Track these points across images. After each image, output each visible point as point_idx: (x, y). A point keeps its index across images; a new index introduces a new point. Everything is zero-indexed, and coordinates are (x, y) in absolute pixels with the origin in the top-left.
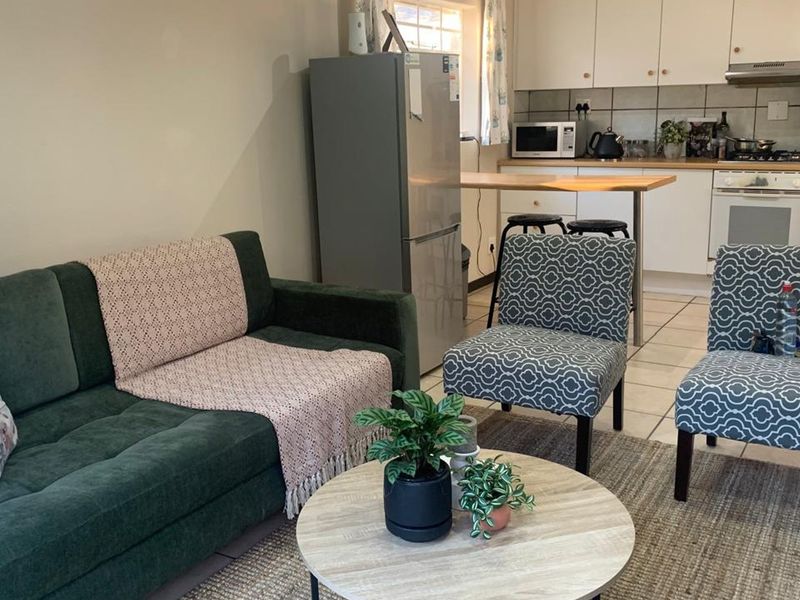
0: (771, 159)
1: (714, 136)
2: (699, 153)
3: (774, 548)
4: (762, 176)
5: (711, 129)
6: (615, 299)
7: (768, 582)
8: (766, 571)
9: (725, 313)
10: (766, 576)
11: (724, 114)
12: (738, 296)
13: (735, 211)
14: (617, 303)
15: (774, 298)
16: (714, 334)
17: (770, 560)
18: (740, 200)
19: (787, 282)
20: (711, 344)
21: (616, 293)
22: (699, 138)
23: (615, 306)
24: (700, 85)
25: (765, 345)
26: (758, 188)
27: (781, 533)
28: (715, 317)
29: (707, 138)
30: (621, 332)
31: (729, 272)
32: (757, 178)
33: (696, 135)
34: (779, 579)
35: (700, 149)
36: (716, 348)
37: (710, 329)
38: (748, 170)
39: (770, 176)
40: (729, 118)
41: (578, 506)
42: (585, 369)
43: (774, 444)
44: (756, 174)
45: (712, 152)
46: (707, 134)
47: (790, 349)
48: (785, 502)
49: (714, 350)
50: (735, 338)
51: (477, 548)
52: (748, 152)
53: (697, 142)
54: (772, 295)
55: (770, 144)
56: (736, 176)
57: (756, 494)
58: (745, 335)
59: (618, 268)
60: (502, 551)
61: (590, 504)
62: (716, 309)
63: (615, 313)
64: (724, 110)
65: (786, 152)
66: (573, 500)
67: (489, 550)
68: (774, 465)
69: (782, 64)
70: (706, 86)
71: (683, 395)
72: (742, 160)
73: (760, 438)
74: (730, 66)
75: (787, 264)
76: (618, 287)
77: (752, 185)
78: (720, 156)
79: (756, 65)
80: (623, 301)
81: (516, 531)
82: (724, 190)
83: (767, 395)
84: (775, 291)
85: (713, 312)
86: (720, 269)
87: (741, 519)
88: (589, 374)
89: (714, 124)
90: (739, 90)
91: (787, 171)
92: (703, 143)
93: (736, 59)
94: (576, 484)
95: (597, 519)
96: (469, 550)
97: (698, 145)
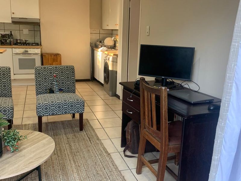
0: (28, 45)
1: (9, 38)
2: (5, 43)
3: (68, 139)
4: (26, 50)
5: (8, 36)
6: (7, 85)
7: (70, 145)
8: (69, 143)
9: (40, 85)
10: (69, 144)
11: (11, 32)
12: (43, 80)
13: (20, 60)
14: (8, 86)
15: (52, 79)
16: (37, 91)
17: (68, 141)
18: (21, 57)
19: (55, 75)
20: (37, 93)
21: (8, 83)
22: (4, 39)
23: (8, 87)
24: (2, 23)
25: (51, 91)
26: (26, 53)
27: (67, 135)
28: (37, 86)
29: (7, 39)
30: (11, 94)
31: (39, 74)
32: (25, 50)
33: (3, 38)
34: (72, 144)
35: (5, 42)
36: (39, 94)
37: (36, 90)
38: (22, 48)
39: (28, 50)
40: (12, 33)
41: (32, 138)
42: (8, 105)
43: (63, 114)
44: (24, 49)
45: (9, 43)
46: (7, 37)
47: (58, 92)
48: (64, 128)
49: (38, 95)
50: (43, 91)
51: (13, 155)
52: (20, 43)
53: (4, 40)
54: (51, 78)
55: (26, 41)
56: (19, 50)
57: (57, 129)
58: (46, 90)
59: (7, 75)
60: (21, 153)
61: (36, 136)
62: (37, 84)
63: (8, 89)
64: (11, 31)
65: (30, 43)
66: (30, 136)
67: (18, 154)
68: (57, 122)
69: (27, 19)
70: (4, 23)
71: (38, 107)
72: (19, 45)
73: (59, 113)
74: (12, 18)
75: (53, 70)
76: (8, 81)
77: (24, 52)
78: (12, 44)
79: (19, 18)
80: (10, 85)
81: (22, 148)
82: (16, 54)
83: (60, 102)
84: (52, 77)
85: (36, 85)
86: (36, 73)
87: (57, 135)
88: (10, 106)
89: (8, 34)
90: (15, 25)
91: (33, 48)
92: (6, 41)
93: (13, 16)
94: (28, 133)
95: (40, 138)
96: (12, 156)
97: (4, 41)
